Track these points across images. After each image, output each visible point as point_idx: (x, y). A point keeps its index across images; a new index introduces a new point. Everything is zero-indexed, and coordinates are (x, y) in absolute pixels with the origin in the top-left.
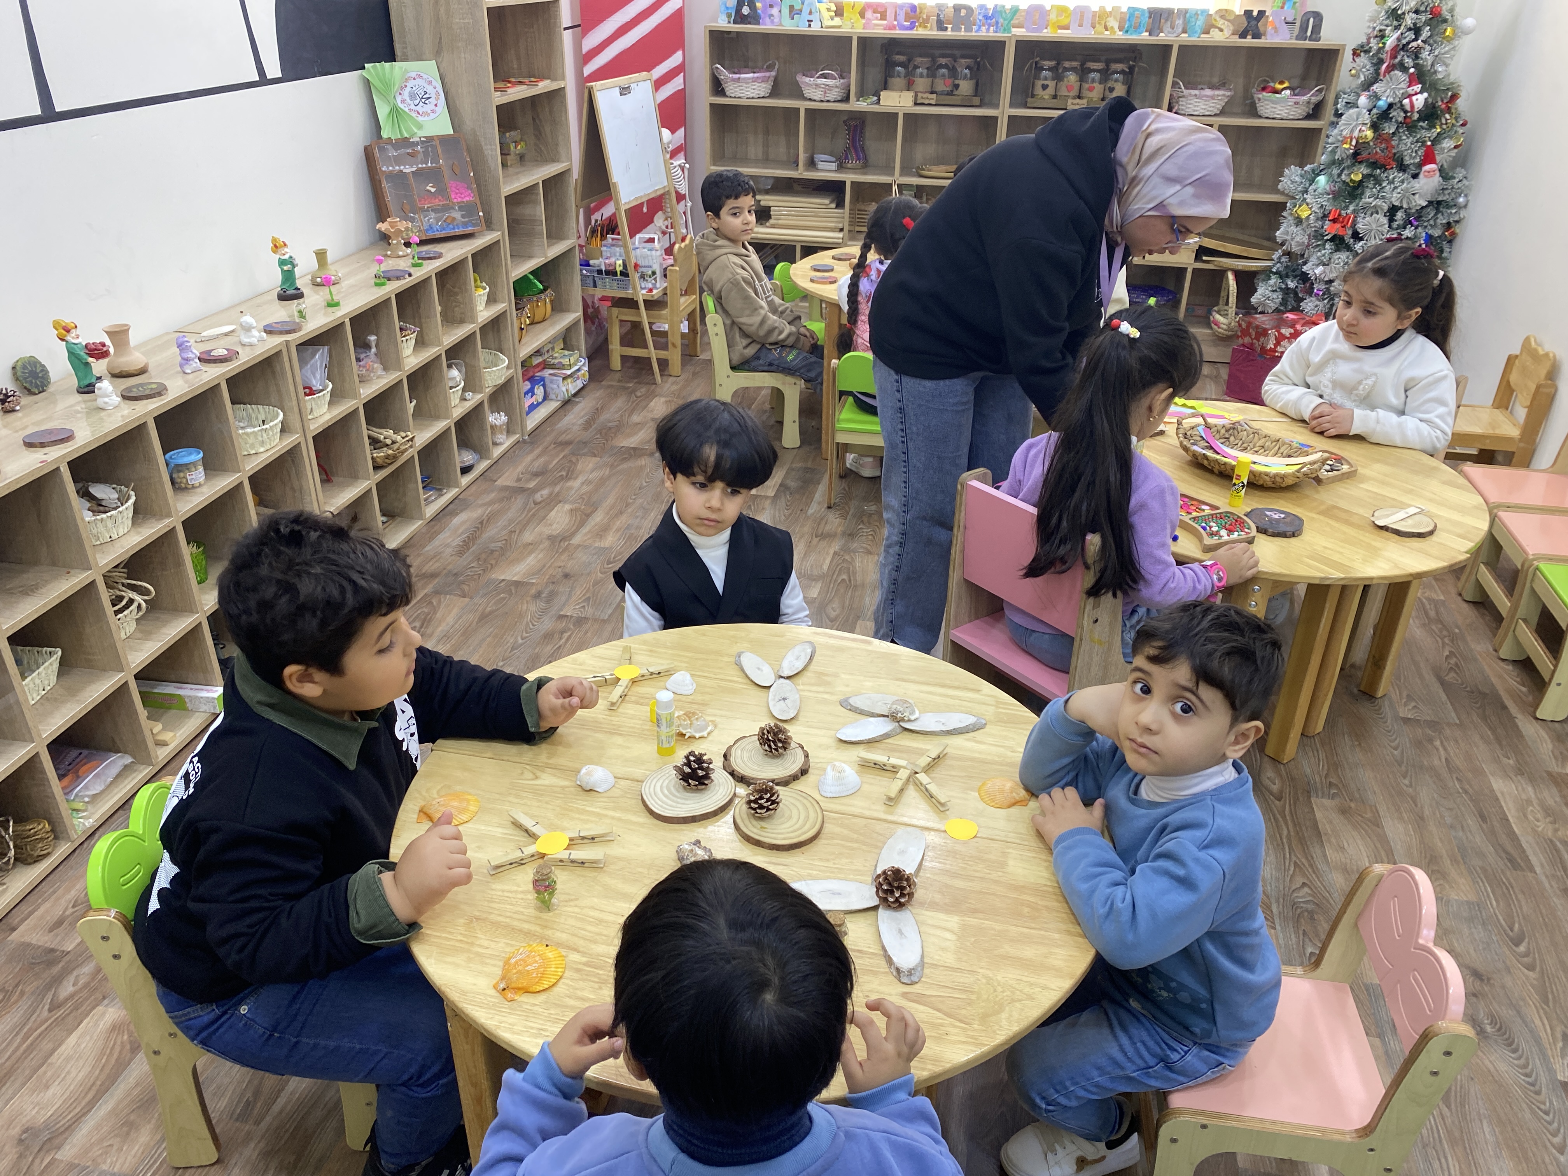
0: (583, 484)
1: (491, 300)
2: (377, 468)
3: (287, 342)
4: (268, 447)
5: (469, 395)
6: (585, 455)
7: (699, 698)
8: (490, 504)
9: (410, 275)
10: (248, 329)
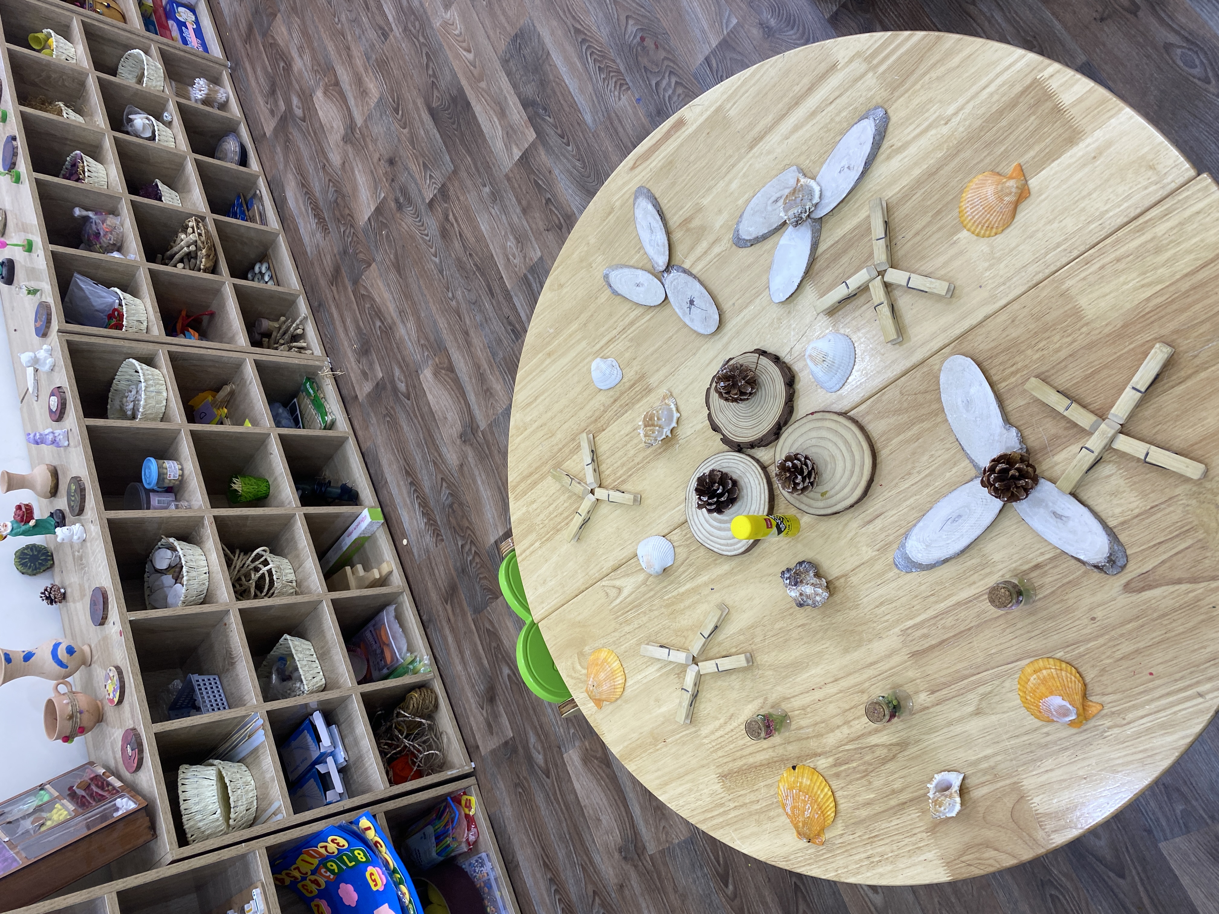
0: (301, 56)
1: (65, 33)
2: (214, 270)
3: (59, 331)
4: (164, 387)
5: (167, 116)
6: (270, 25)
7: (631, 374)
8: (286, 162)
9: (14, 138)
10: (35, 361)
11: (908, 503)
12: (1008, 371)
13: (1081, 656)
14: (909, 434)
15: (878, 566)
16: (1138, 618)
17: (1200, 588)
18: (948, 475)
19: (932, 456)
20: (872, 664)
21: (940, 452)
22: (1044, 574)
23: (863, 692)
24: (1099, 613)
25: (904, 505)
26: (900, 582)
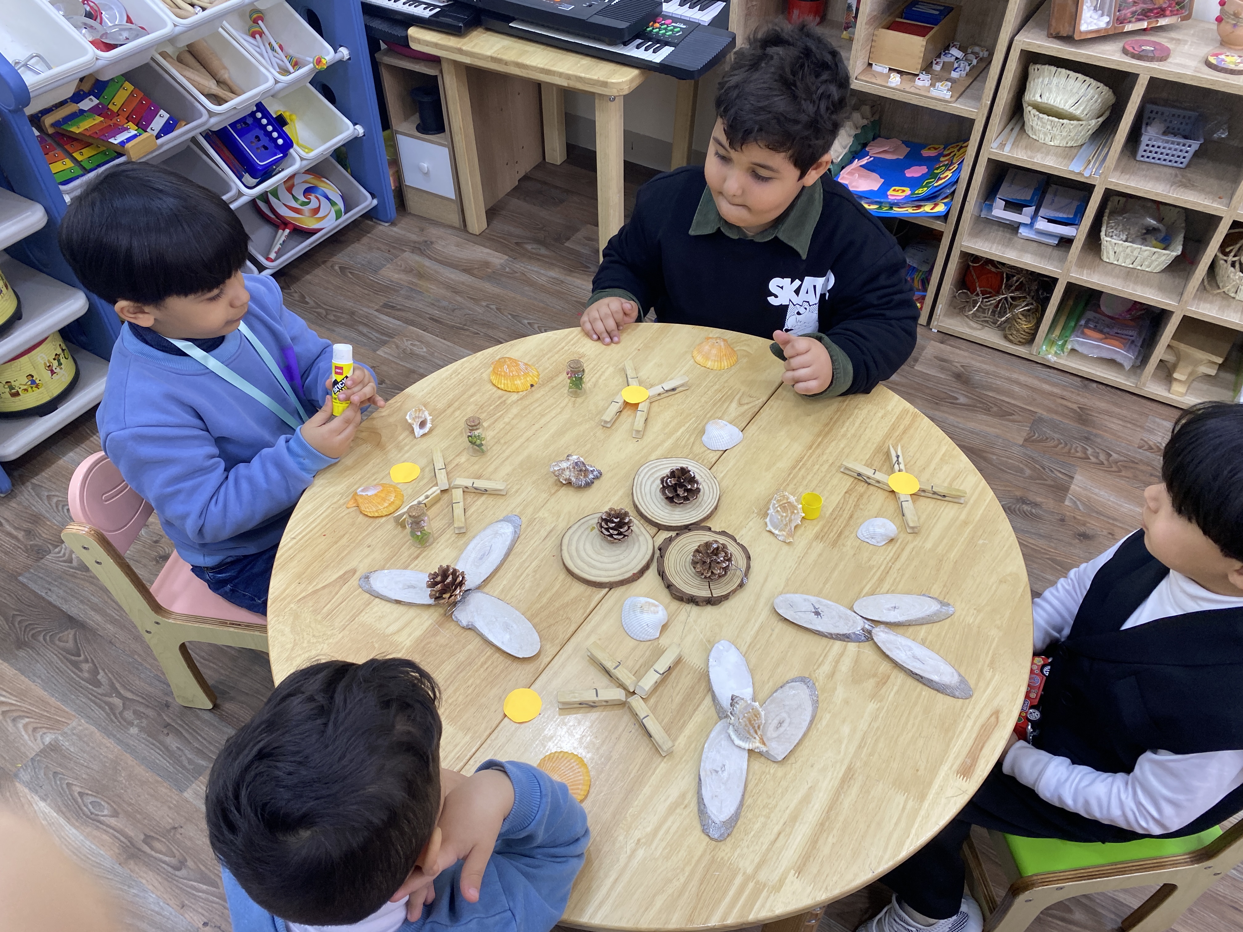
7: (850, 542)
11: (527, 554)
12: (490, 662)
13: (370, 525)
14: (548, 595)
15: (530, 510)
16: (342, 559)
17: (310, 589)
18: (505, 582)
19: (523, 589)
20: (507, 459)
21: (518, 593)
22: (410, 556)
23: (505, 443)
24: (366, 551)
25: (529, 552)
26: (509, 509)
